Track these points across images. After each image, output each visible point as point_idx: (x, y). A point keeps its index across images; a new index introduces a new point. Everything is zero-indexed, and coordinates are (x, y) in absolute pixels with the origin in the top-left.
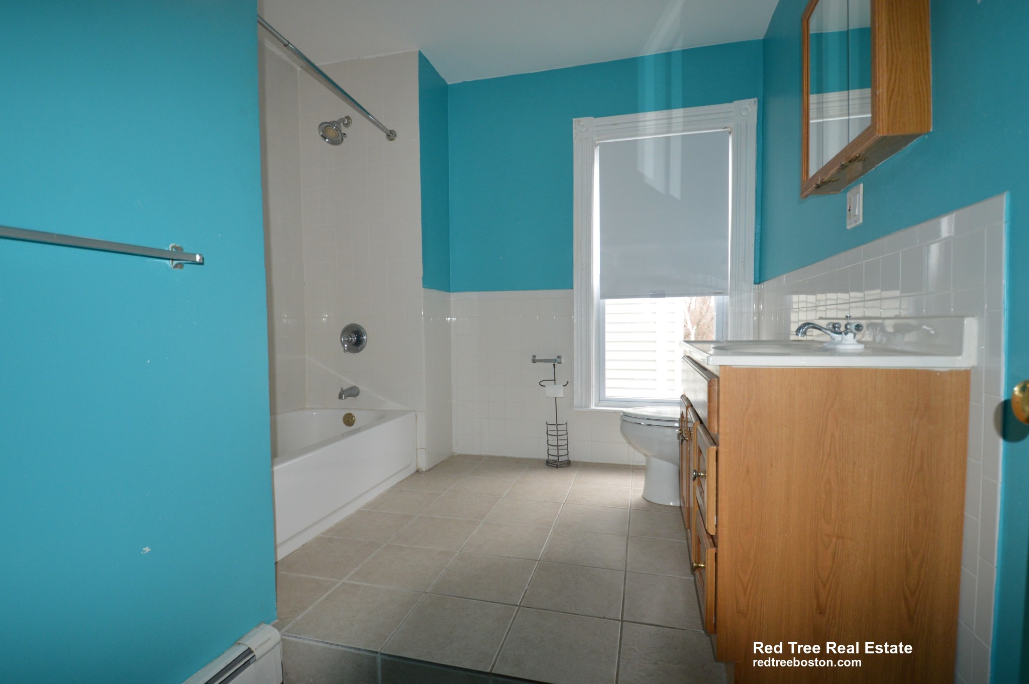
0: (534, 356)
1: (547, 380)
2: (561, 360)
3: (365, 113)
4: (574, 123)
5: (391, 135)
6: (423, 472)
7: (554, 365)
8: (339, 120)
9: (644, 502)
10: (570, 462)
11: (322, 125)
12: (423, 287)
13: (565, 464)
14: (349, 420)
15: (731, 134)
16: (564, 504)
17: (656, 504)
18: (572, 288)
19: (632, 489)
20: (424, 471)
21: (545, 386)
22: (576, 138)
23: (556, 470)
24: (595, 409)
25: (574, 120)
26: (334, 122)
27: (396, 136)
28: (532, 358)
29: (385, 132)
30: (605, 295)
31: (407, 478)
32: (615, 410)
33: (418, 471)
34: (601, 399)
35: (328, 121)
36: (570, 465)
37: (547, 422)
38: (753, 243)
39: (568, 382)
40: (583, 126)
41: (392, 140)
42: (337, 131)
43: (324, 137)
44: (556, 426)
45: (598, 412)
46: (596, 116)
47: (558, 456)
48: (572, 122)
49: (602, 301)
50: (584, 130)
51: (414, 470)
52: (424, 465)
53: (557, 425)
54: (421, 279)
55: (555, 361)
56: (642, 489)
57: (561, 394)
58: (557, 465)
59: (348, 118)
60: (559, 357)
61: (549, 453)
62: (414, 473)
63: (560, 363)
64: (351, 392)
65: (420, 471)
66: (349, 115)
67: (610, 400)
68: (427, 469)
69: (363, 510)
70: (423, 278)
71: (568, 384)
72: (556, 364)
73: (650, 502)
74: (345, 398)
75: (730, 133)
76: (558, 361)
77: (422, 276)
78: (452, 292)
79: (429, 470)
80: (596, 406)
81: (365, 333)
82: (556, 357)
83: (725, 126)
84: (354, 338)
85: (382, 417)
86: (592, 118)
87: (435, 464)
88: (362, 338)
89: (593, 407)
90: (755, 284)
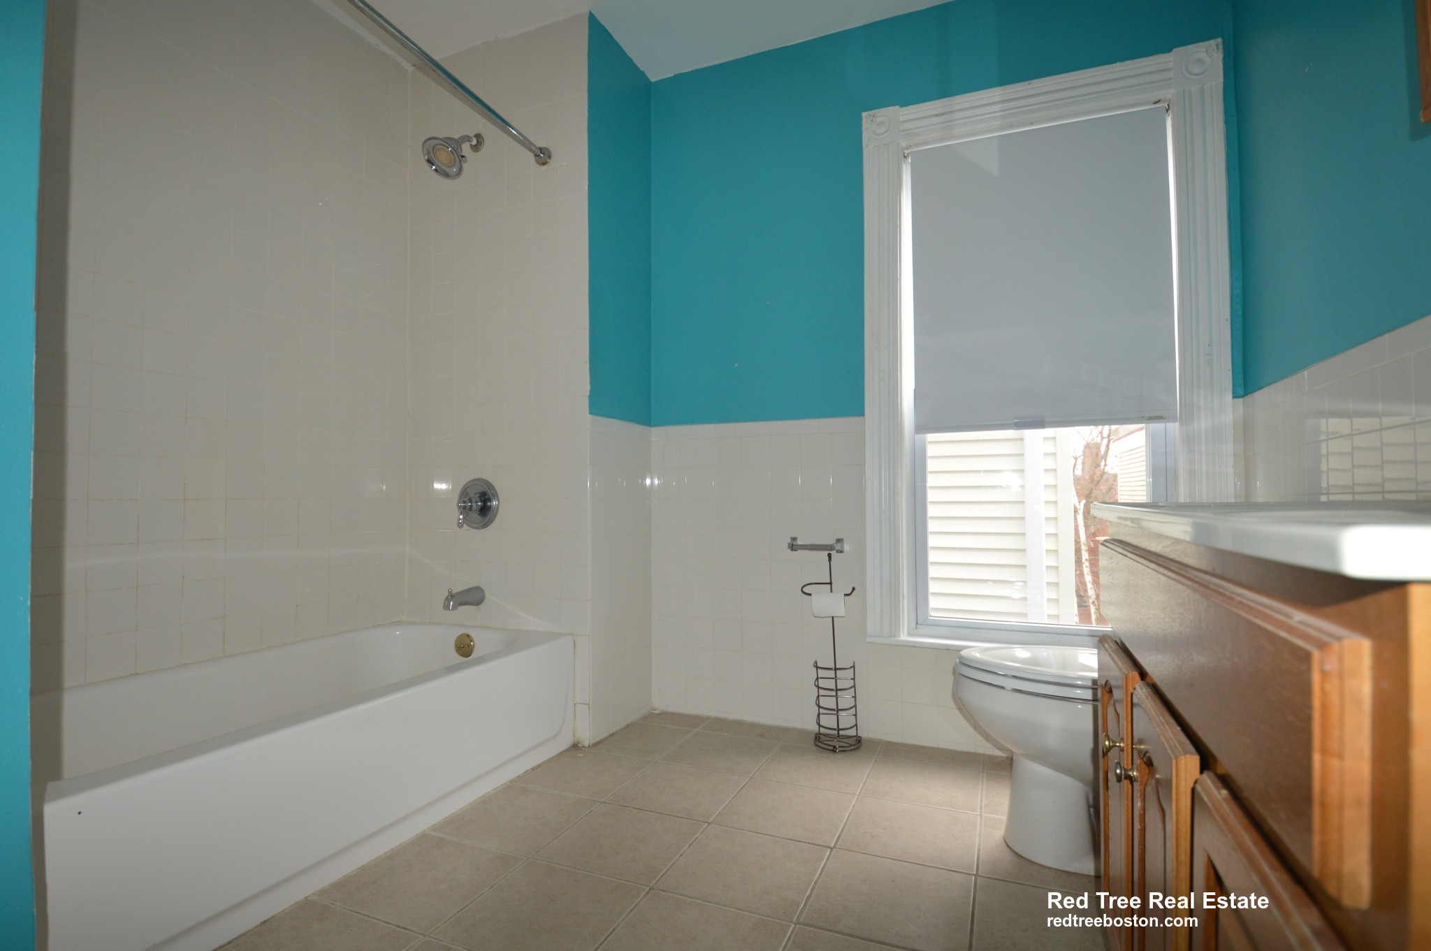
0: (794, 539)
1: (815, 584)
2: (842, 546)
3: (503, 123)
4: (864, 120)
5: (543, 156)
6: (584, 747)
7: (829, 556)
8: (460, 138)
9: (1007, 856)
10: (859, 741)
11: (429, 142)
12: (590, 413)
13: (851, 745)
14: (464, 648)
15: (1170, 112)
16: (832, 849)
17: (1033, 863)
18: (862, 414)
19: (981, 815)
20: (587, 745)
21: (810, 595)
22: (868, 145)
23: (831, 756)
24: (908, 641)
25: (864, 114)
26: (451, 139)
27: (550, 157)
28: (789, 541)
29: (531, 151)
30: (926, 424)
31: (549, 760)
32: (947, 645)
33: (575, 746)
34: (921, 620)
35: (441, 137)
36: (858, 748)
37: (816, 662)
38: (1228, 315)
39: (854, 589)
40: (882, 123)
41: (544, 164)
42: (453, 153)
43: (430, 162)
44: (834, 672)
45: (914, 647)
46: (903, 105)
47: (839, 730)
48: (861, 119)
49: (919, 437)
50: (883, 130)
51: (565, 743)
52: (587, 738)
53: (836, 669)
54: (587, 399)
55: (830, 548)
56: (1004, 818)
57: (840, 610)
58: (835, 747)
59: (478, 136)
60: (839, 541)
61: (821, 724)
62: (567, 750)
63: (842, 552)
64: (472, 597)
65: (580, 745)
66: (480, 132)
67: (937, 624)
68: (592, 742)
69: (433, 833)
70: (590, 397)
71: (854, 592)
72: (833, 553)
73: (1021, 856)
74: (455, 607)
75: (1167, 110)
76: (837, 549)
77: (588, 394)
78: (653, 426)
79: (596, 744)
80: (910, 634)
81: (496, 496)
82: (834, 541)
83: (1157, 99)
84: (476, 502)
85: (515, 642)
86: (897, 107)
87: (612, 731)
88: (489, 504)
89: (904, 637)
90: (1234, 397)
